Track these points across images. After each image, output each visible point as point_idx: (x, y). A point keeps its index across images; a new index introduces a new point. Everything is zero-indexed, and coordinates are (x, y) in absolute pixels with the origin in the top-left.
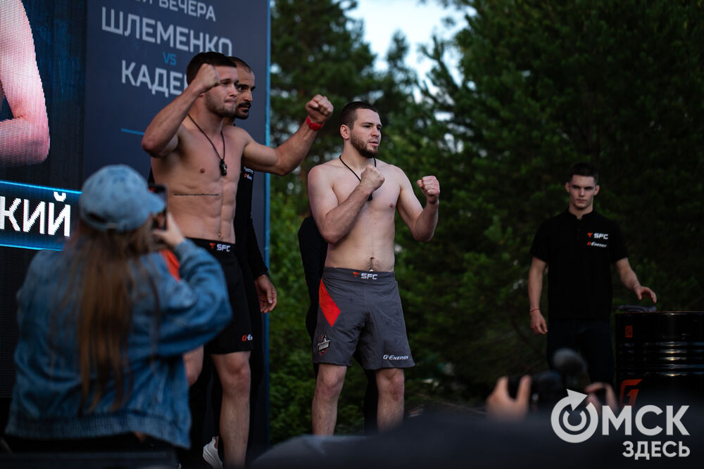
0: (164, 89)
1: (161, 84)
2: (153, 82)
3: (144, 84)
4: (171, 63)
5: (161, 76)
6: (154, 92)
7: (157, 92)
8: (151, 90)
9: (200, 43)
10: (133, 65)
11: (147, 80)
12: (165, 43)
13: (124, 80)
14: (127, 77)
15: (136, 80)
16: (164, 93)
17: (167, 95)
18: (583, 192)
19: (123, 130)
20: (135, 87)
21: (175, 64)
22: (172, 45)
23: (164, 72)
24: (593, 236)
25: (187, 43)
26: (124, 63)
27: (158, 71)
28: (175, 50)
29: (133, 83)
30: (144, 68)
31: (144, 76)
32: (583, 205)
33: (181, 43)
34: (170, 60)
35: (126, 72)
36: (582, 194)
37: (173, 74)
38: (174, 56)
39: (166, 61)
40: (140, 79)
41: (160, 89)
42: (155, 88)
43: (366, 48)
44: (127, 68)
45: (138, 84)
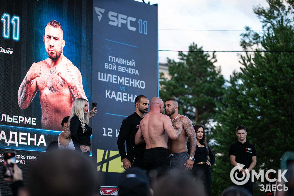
0: (121, 99)
1: (119, 97)
2: (117, 97)
3: (113, 98)
4: (123, 90)
5: (120, 95)
6: (117, 100)
7: (118, 100)
8: (116, 100)
9: (133, 83)
10: (110, 91)
11: (115, 96)
12: (121, 83)
13: (106, 97)
14: (107, 95)
15: (111, 96)
16: (120, 100)
17: (122, 101)
18: (242, 135)
19: (106, 113)
20: (111, 99)
21: (124, 90)
22: (123, 84)
23: (121, 93)
24: (248, 149)
25: (129, 83)
26: (106, 91)
27: (118, 93)
28: (124, 86)
29: (110, 97)
30: (113, 92)
31: (114, 95)
32: (242, 139)
33: (127, 83)
34: (123, 89)
35: (107, 94)
36: (241, 135)
37: (124, 94)
38: (124, 87)
39: (121, 90)
40: (112, 96)
41: (119, 99)
42: (117, 99)
43: (222, 77)
44: (108, 92)
45: (111, 98)
